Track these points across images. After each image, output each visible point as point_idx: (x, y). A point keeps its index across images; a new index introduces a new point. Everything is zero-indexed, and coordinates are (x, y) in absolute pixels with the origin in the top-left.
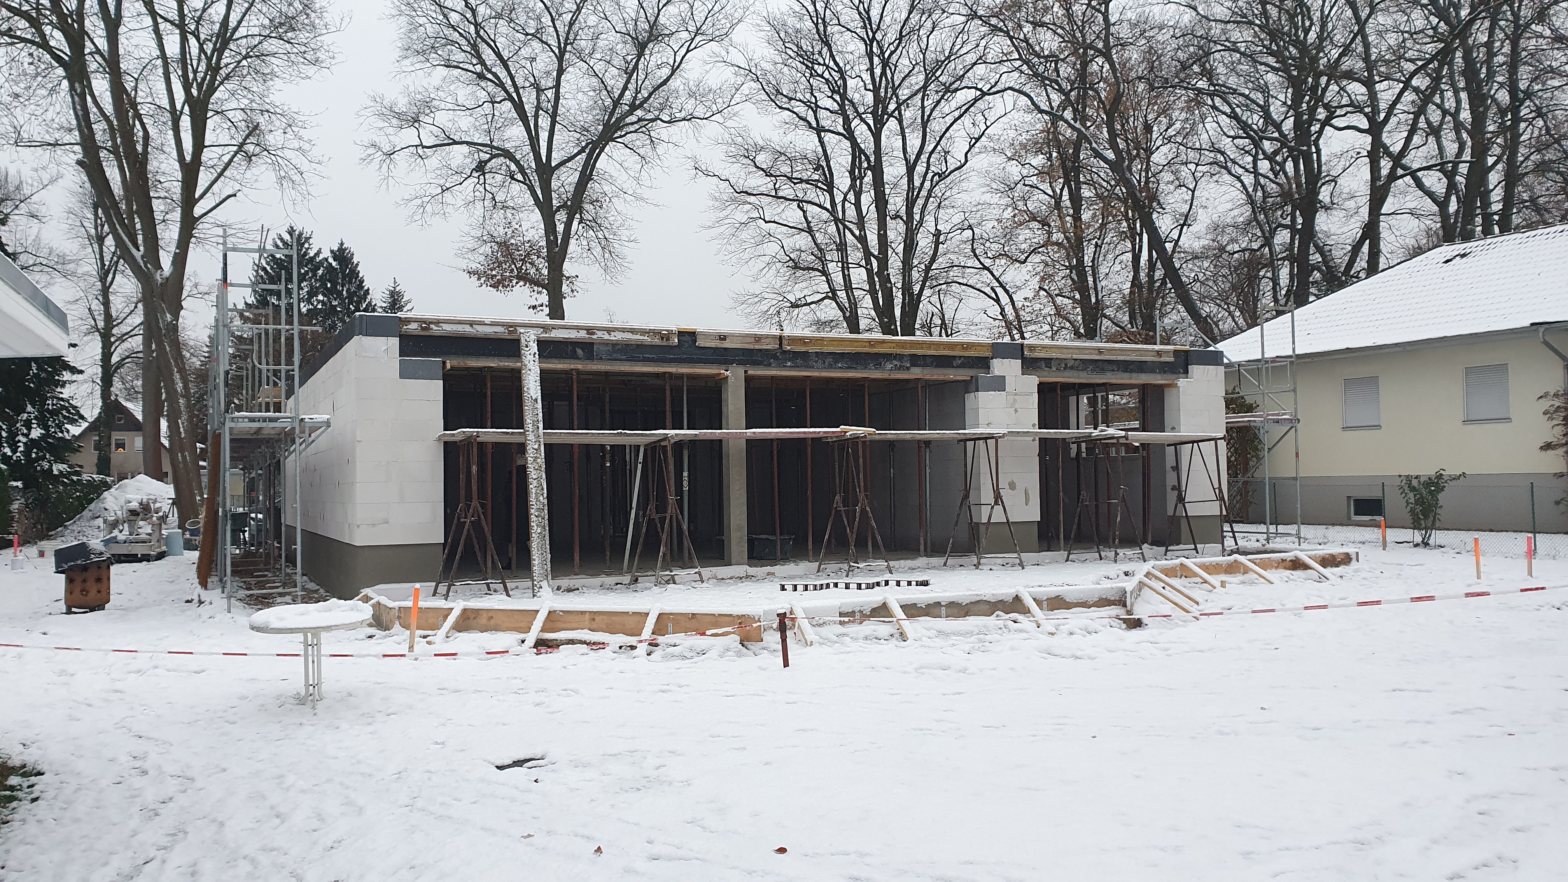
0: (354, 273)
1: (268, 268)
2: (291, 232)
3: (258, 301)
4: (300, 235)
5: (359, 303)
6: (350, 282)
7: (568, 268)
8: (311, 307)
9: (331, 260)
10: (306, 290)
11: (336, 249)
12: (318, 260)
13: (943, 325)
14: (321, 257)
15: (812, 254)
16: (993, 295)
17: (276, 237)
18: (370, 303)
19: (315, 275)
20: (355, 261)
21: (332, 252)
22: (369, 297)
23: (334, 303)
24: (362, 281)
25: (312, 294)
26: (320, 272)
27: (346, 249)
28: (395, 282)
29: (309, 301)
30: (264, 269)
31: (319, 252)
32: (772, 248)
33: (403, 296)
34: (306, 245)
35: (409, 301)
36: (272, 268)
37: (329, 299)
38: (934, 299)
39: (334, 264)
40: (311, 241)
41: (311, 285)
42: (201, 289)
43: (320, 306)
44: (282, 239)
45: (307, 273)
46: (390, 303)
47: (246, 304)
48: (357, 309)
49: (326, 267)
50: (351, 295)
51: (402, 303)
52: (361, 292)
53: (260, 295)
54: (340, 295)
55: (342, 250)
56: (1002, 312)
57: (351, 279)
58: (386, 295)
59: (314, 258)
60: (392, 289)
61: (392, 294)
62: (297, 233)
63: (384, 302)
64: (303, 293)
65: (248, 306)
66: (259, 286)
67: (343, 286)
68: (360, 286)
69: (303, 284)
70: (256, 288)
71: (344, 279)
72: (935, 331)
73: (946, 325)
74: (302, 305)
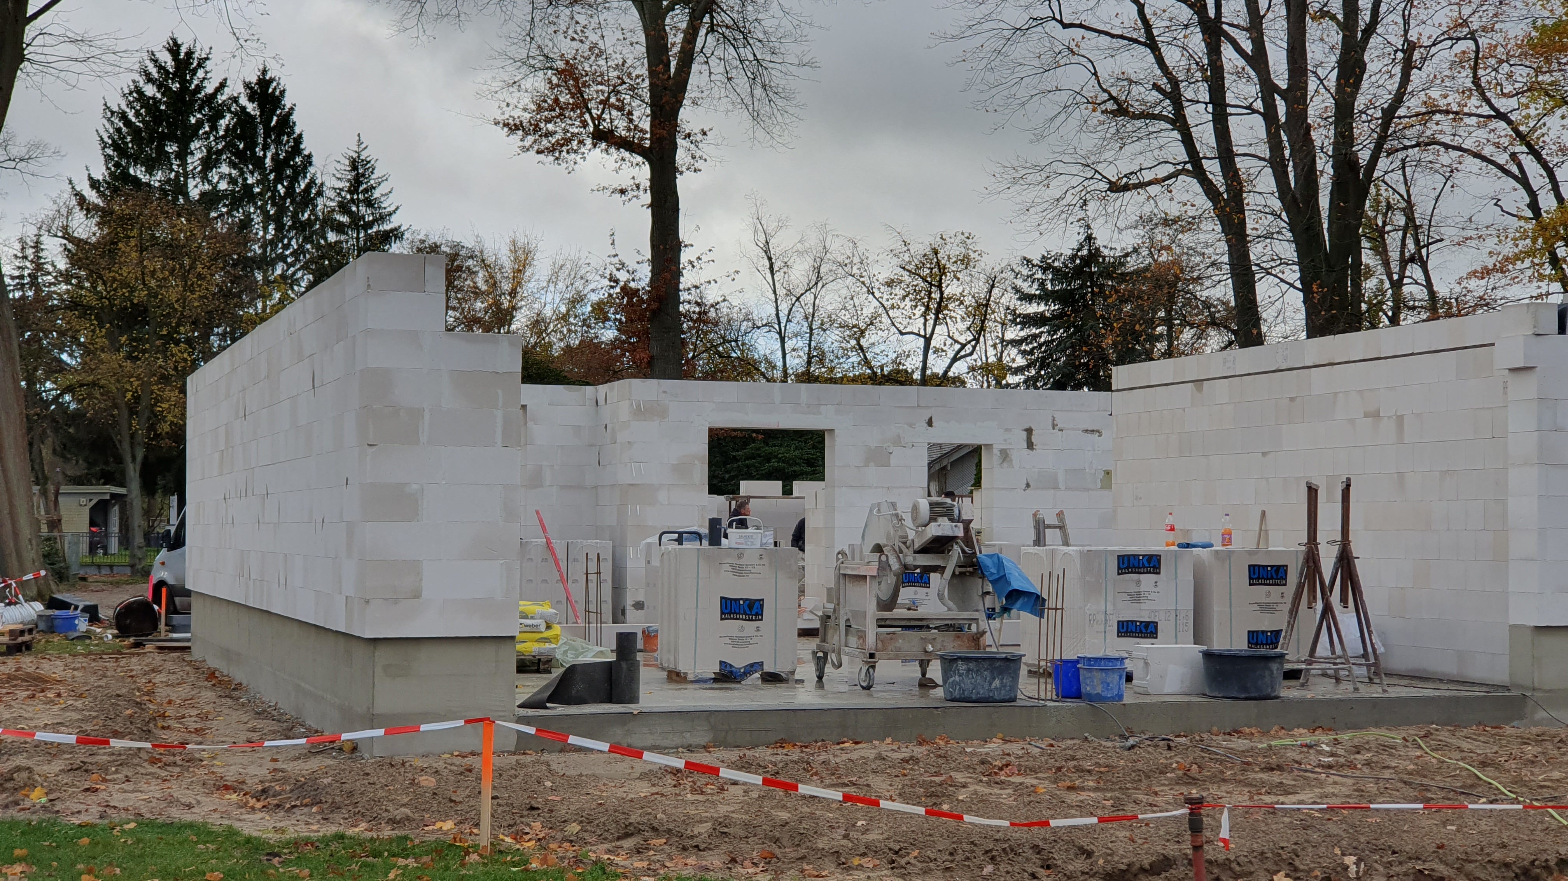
0: (286, 123)
1: (131, 115)
2: (174, 48)
3: (111, 174)
4: (190, 54)
5: (294, 180)
6: (278, 142)
8: (207, 187)
9: (244, 101)
10: (198, 155)
11: (254, 80)
12: (221, 98)
13: (1411, 226)
14: (227, 92)
16: (1515, 170)
17: (145, 56)
18: (312, 182)
19: (214, 128)
20: (287, 102)
21: (247, 85)
22: (312, 170)
23: (250, 181)
24: (299, 140)
25: (209, 163)
26: (223, 123)
27: (271, 80)
28: (360, 143)
29: (203, 175)
30: (123, 116)
31: (222, 85)
33: (373, 168)
34: (200, 73)
35: (384, 178)
36: (137, 114)
37: (242, 173)
38: (1395, 178)
39: (251, 108)
40: (209, 64)
41: (209, 149)
42: (14, 151)
43: (223, 186)
44: (155, 61)
45: (200, 124)
46: (349, 181)
47: (90, 178)
48: (290, 191)
49: (235, 114)
50: (279, 165)
51: (372, 182)
52: (298, 160)
53: (117, 165)
54: (259, 164)
55: (264, 82)
56: (1534, 206)
57: (279, 136)
58: (343, 168)
59: (214, 95)
60: (355, 155)
61: (354, 165)
62: (183, 50)
63: (339, 179)
64: (194, 161)
65: (94, 184)
66: (115, 146)
67: (265, 148)
68: (296, 149)
69: (195, 145)
70: (110, 151)
71: (267, 135)
72: (1393, 240)
73: (1417, 228)
74: (191, 183)
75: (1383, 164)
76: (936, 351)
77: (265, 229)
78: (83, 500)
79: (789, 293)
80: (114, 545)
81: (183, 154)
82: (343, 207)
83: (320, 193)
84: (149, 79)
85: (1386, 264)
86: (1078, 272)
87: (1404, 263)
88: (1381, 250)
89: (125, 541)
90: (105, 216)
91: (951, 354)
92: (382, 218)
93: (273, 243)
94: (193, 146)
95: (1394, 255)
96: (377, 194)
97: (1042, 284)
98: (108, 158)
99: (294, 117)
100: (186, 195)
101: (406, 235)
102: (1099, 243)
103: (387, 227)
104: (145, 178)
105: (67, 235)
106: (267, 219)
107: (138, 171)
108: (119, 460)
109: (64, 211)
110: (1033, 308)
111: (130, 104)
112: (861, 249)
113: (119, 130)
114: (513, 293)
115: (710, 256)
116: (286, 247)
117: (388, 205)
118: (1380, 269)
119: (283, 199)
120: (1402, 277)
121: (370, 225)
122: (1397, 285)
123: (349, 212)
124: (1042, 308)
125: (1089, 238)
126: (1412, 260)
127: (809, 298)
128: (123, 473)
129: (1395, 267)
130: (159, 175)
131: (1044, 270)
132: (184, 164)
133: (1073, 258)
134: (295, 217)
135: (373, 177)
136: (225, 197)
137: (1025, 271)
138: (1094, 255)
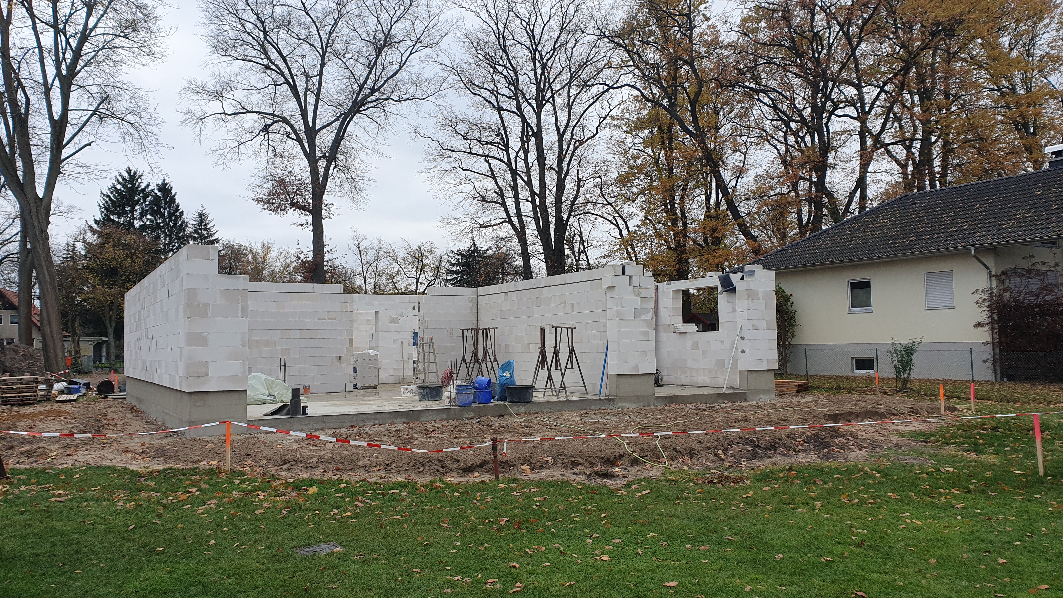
0: (173, 200)
1: (112, 196)
2: (129, 171)
3: (104, 219)
4: (135, 173)
5: (176, 221)
6: (170, 207)
7: (326, 198)
8: (142, 223)
9: (156, 191)
10: (139, 211)
11: (160, 183)
12: (147, 190)
13: (582, 241)
14: (150, 188)
15: (495, 192)
16: (614, 222)
17: (117, 174)
18: (183, 222)
19: (145, 201)
20: (173, 192)
21: (157, 185)
22: (183, 217)
23: (159, 221)
24: (178, 206)
25: (142, 215)
26: (148, 199)
27: (167, 184)
28: (202, 207)
29: (140, 219)
30: (109, 197)
31: (148, 185)
32: (467, 187)
33: (208, 216)
34: (139, 181)
35: (212, 220)
36: (114, 196)
37: (155, 219)
38: (576, 224)
39: (159, 194)
40: (142, 178)
41: (143, 208)
42: (62, 209)
43: (148, 223)
44: (121, 176)
45: (139, 200)
46: (198, 221)
47: (95, 220)
48: (175, 225)
49: (153, 196)
50: (170, 215)
51: (207, 222)
52: (178, 214)
53: (105, 215)
54: (162, 215)
55: (164, 184)
56: (621, 234)
57: (170, 205)
58: (196, 216)
59: (144, 189)
60: (200, 212)
61: (200, 215)
62: (132, 172)
63: (194, 220)
64: (137, 214)
65: (96, 222)
66: (105, 208)
67: (165, 209)
68: (177, 209)
69: (137, 207)
70: (103, 210)
71: (165, 204)
72: (576, 246)
73: (584, 241)
74: (136, 222)
75: (571, 219)
76: (421, 283)
77: (165, 239)
78: (91, 343)
79: (367, 263)
80: (104, 360)
81: (133, 210)
82: (196, 231)
83: (187, 226)
84: (119, 183)
85: (574, 253)
86: (470, 256)
87: (580, 253)
88: (572, 249)
89: (108, 358)
90: (101, 234)
91: (426, 285)
92: (212, 235)
93: (168, 244)
94: (136, 208)
95: (576, 250)
96: (209, 226)
97: (458, 259)
98: (102, 211)
99: (176, 197)
100: (133, 226)
101: (221, 241)
102: (477, 245)
103: (213, 238)
104: (117, 220)
105: (84, 241)
106: (166, 236)
107: (114, 218)
108: (105, 327)
109: (83, 232)
110: (455, 268)
111: (111, 192)
112: (393, 247)
113: (107, 202)
114: (263, 263)
115: (335, 249)
116: (173, 246)
117: (213, 230)
118: (572, 256)
119: (172, 227)
120: (579, 258)
121: (207, 238)
122: (578, 261)
123: (198, 233)
124: (458, 268)
125: (474, 244)
126: (582, 252)
127: (374, 264)
128: (107, 332)
129: (577, 255)
130: (123, 219)
131: (459, 255)
132: (133, 214)
133: (469, 250)
134: (177, 233)
135: (208, 220)
136: (149, 227)
137: (452, 255)
138: (476, 250)
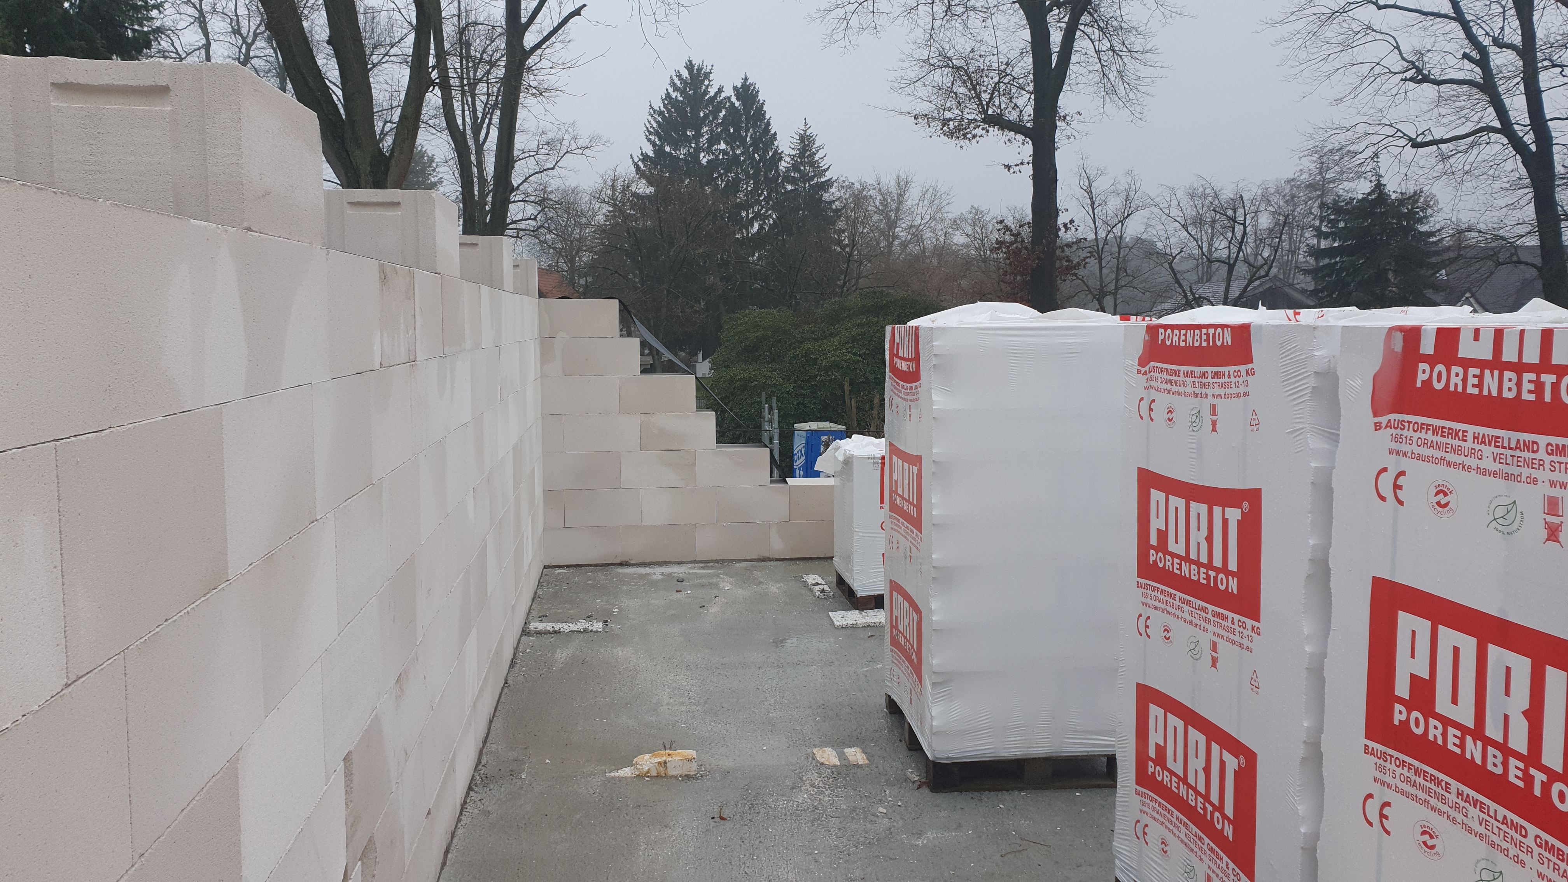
0: (760, 113)
1: (665, 111)
3: (655, 152)
4: (700, 69)
5: (765, 151)
6: (755, 126)
8: (711, 157)
9: (734, 99)
10: (706, 137)
11: (739, 86)
12: (719, 99)
14: (723, 95)
17: (674, 74)
18: (776, 151)
20: (760, 98)
21: (735, 88)
22: (776, 143)
24: (768, 124)
25: (712, 142)
26: (721, 114)
28: (806, 124)
29: (709, 150)
30: (661, 113)
33: (814, 140)
34: (706, 82)
35: (821, 147)
36: (669, 111)
37: (732, 148)
39: (737, 104)
40: (711, 77)
41: (711, 131)
43: (721, 156)
44: (680, 77)
45: (706, 116)
46: (799, 150)
47: (642, 155)
48: (763, 158)
49: (728, 108)
50: (756, 141)
51: (814, 150)
52: (768, 138)
53: (656, 145)
54: (743, 141)
55: (746, 86)
57: (755, 122)
58: (795, 141)
59: (715, 97)
60: (802, 132)
61: (802, 138)
62: (696, 67)
63: (793, 149)
64: (704, 141)
65: (645, 158)
66: (656, 133)
68: (766, 130)
69: (704, 130)
70: (652, 136)
74: (702, 155)
77: (748, 184)
81: (697, 136)
82: (795, 167)
83: (781, 159)
84: (676, 89)
90: (652, 178)
92: (820, 174)
93: (752, 192)
94: (702, 131)
96: (816, 158)
99: (765, 108)
100: (699, 163)
101: (836, 185)
103: (823, 180)
104: (674, 154)
106: (749, 177)
107: (670, 149)
111: (665, 105)
113: (658, 123)
117: (824, 164)
119: (758, 163)
121: (812, 178)
123: (799, 171)
130: (683, 151)
132: (697, 143)
135: (814, 146)
136: (722, 164)
